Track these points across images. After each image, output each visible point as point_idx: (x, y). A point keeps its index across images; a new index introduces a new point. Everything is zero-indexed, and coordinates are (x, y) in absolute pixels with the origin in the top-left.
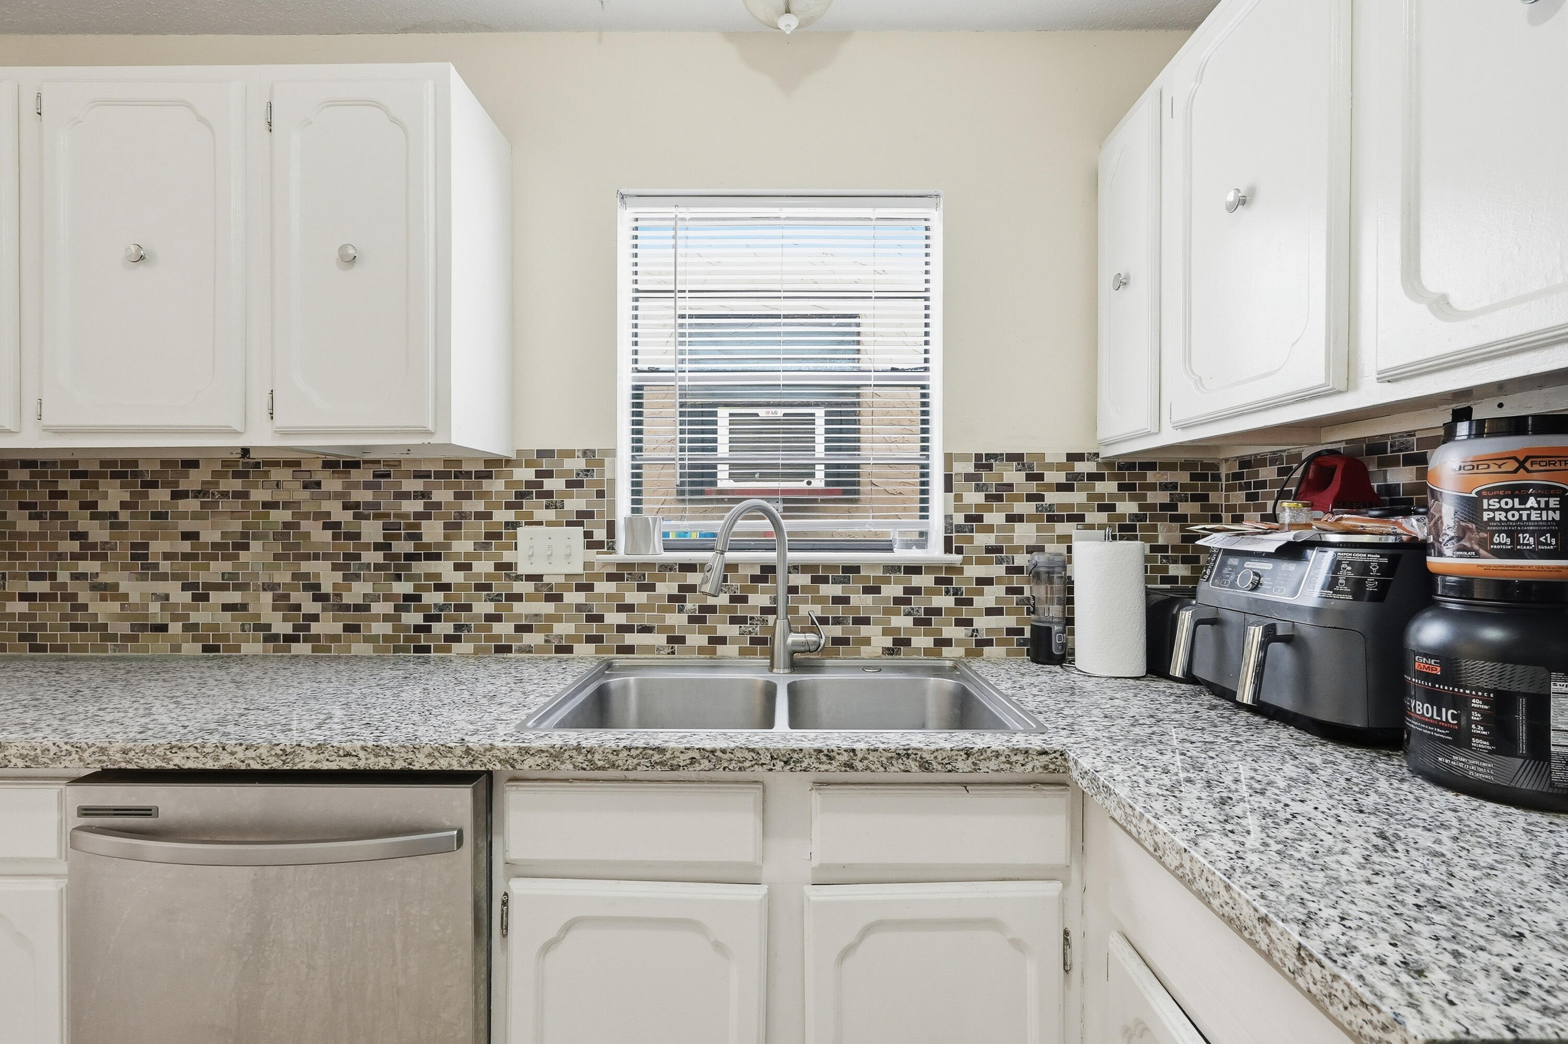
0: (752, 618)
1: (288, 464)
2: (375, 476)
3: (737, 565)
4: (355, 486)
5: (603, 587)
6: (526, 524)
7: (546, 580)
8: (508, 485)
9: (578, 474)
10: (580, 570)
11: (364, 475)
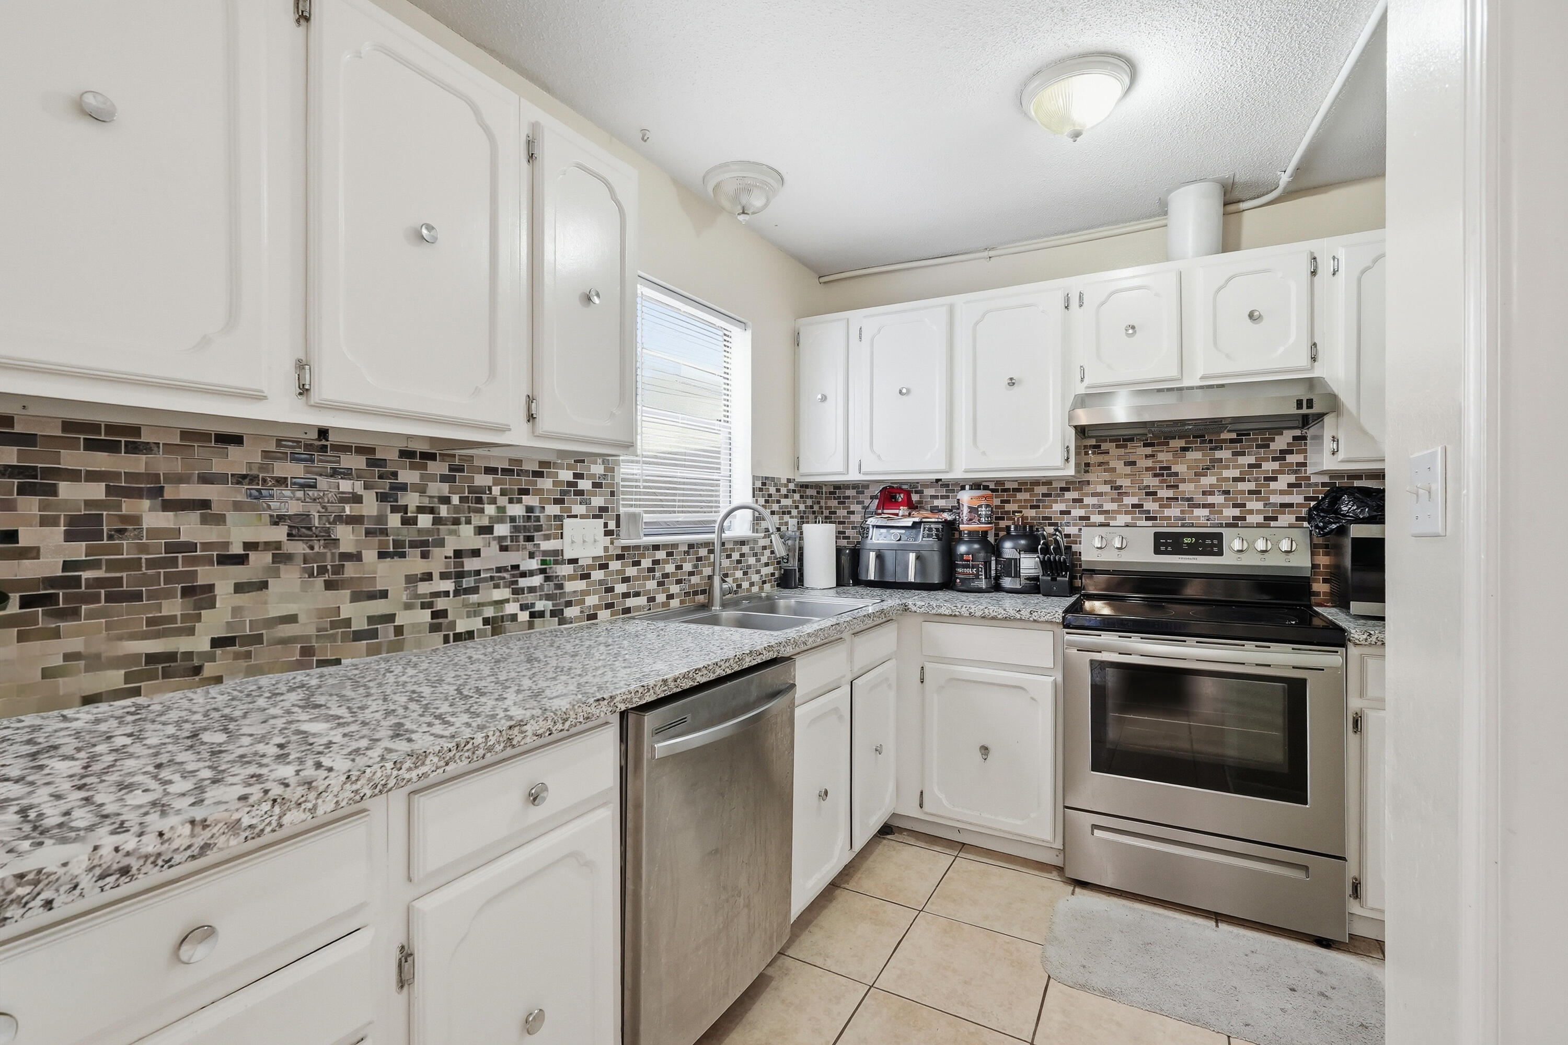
0: (685, 579)
1: (361, 450)
2: (451, 470)
3: (678, 544)
4: (432, 478)
5: (615, 565)
6: (568, 517)
7: (581, 563)
8: (555, 483)
9: (599, 478)
10: (602, 554)
11: (438, 468)
